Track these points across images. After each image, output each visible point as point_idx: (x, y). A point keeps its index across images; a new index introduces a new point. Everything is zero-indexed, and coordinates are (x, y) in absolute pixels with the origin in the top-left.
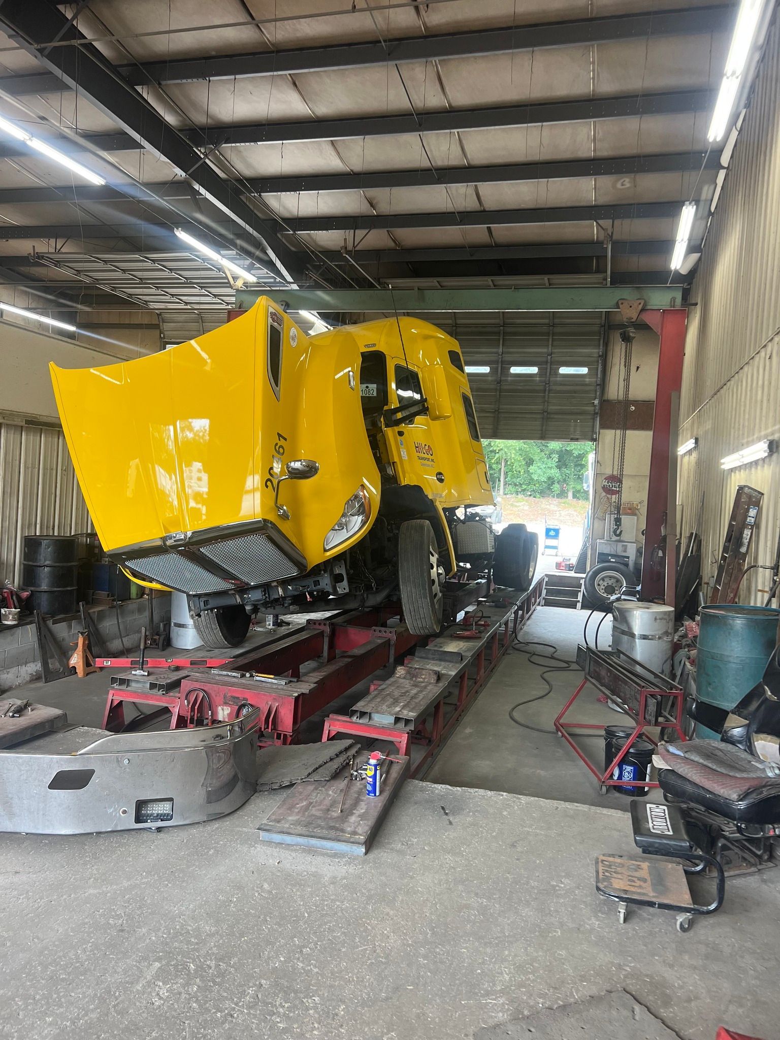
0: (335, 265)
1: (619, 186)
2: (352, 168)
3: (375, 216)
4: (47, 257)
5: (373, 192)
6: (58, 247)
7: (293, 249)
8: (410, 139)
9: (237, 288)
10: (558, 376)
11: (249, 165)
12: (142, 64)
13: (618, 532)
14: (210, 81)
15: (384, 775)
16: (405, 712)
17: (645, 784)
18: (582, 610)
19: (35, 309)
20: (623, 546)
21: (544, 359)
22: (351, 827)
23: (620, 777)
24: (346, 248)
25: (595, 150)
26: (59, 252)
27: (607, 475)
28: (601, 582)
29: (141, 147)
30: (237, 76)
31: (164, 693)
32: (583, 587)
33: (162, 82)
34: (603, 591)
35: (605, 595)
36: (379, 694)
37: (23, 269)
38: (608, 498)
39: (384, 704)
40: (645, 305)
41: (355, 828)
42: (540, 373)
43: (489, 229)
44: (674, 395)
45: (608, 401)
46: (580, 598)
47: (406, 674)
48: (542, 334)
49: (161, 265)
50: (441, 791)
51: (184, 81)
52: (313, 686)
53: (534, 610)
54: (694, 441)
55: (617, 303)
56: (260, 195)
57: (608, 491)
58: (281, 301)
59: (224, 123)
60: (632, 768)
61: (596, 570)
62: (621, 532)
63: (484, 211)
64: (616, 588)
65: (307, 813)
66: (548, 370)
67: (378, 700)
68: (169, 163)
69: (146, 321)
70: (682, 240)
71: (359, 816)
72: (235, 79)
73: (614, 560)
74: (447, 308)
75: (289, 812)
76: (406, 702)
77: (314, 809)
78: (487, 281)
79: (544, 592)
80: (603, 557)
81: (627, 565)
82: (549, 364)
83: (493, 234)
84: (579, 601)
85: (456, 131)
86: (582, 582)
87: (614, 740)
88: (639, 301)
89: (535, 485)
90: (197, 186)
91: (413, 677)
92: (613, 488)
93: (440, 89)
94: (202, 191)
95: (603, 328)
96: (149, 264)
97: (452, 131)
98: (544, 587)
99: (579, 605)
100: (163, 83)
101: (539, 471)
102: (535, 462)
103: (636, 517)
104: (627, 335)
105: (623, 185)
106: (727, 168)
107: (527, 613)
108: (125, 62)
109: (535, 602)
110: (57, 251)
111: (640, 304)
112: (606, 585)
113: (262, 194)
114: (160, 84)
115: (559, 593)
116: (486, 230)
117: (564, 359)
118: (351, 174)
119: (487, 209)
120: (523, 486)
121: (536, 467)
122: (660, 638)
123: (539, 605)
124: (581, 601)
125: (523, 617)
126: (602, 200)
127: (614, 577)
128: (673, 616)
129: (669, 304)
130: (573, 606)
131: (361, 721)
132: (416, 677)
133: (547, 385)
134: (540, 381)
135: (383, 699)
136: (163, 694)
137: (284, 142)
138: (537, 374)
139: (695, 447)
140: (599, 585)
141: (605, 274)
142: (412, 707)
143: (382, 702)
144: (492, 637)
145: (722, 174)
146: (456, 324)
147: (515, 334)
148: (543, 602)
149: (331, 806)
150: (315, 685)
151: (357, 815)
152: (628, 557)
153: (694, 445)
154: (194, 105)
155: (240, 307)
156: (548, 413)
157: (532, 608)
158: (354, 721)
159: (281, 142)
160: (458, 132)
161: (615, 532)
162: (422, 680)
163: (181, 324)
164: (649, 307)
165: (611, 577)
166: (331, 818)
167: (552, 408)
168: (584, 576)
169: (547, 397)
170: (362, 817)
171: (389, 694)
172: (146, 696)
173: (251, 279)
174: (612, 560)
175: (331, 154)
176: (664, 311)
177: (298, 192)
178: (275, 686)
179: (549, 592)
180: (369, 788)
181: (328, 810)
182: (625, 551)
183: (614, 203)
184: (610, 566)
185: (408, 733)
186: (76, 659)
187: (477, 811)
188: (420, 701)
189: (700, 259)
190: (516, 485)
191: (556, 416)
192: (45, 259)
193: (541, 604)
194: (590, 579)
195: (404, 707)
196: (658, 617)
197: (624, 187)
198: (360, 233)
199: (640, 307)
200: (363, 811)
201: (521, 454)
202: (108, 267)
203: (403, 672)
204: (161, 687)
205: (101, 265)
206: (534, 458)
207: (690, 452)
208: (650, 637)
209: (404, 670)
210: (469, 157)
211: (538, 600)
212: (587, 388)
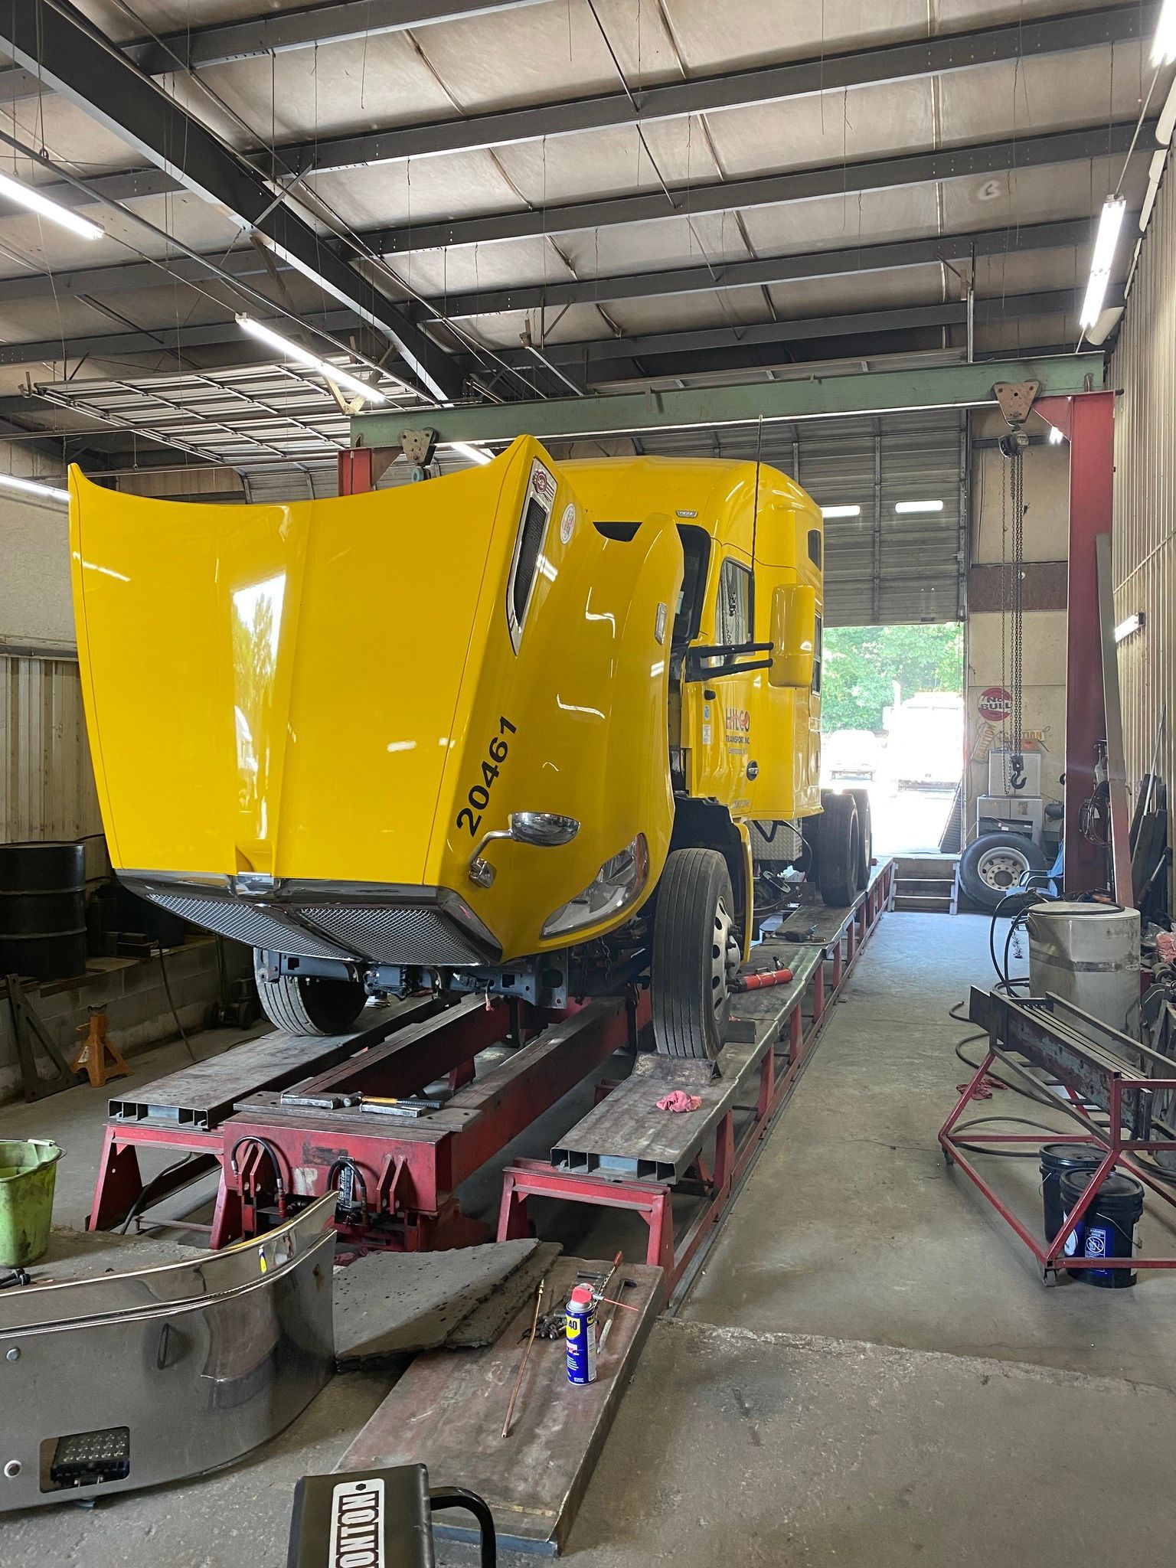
0: (516, 371)
1: (981, 196)
2: (529, 199)
3: (575, 282)
4: (53, 391)
5: (567, 237)
6: (69, 375)
7: (446, 349)
8: (621, 133)
9: (351, 412)
10: (894, 518)
11: (357, 206)
12: (162, 37)
13: (1019, 782)
14: (274, 55)
15: (609, 1323)
16: (658, 1148)
17: (1131, 1262)
18: (961, 916)
19: (43, 478)
20: (1020, 803)
21: (870, 492)
22: (526, 1480)
23: (1081, 1249)
24: (529, 337)
25: (938, 133)
26: (71, 381)
27: (987, 688)
28: (988, 866)
29: (180, 186)
30: (320, 43)
31: (206, 1127)
32: (958, 876)
33: (195, 64)
34: (993, 881)
35: (996, 887)
36: (608, 1111)
37: (23, 416)
38: (990, 727)
39: (616, 1133)
40: (1041, 389)
41: (536, 1484)
42: (864, 516)
43: (765, 288)
44: (1101, 540)
45: (979, 566)
46: (954, 895)
47: (655, 1068)
48: (864, 450)
49: (235, 390)
50: (732, 1345)
51: (232, 59)
52: (473, 1113)
53: (879, 919)
54: (1137, 619)
55: (993, 389)
56: (382, 258)
57: (991, 715)
58: (425, 429)
59: (310, 135)
60: (1103, 1233)
61: (977, 848)
62: (1024, 780)
63: (756, 259)
64: (1014, 876)
65: (429, 1443)
66: (878, 509)
67: (607, 1125)
68: (221, 206)
69: (224, 487)
70: (1101, 271)
71: (548, 1444)
72: (316, 47)
73: (1007, 829)
74: (702, 419)
75: (391, 1439)
76: (659, 1127)
77: (447, 1428)
78: (765, 374)
79: (893, 888)
80: (988, 824)
81: (1029, 836)
82: (877, 500)
83: (773, 298)
84: (953, 901)
85: (697, 113)
86: (957, 867)
87: (1063, 1178)
88: (1030, 384)
89: (861, 716)
90: (272, 245)
91: (667, 1074)
92: (998, 709)
93: (666, 39)
94: (281, 252)
95: (963, 435)
96: (215, 391)
97: (692, 113)
98: (893, 879)
99: (954, 907)
100: (199, 66)
101: (866, 694)
102: (859, 680)
103: (1039, 755)
104: (1012, 443)
105: (988, 194)
106: (1169, 148)
107: (868, 925)
108: (132, 35)
109: (880, 905)
110: (68, 379)
111: (1031, 388)
112: (996, 871)
113: (384, 255)
114: (192, 68)
115: (918, 888)
116: (760, 292)
117: (901, 489)
118: (529, 211)
119: (760, 256)
120: (843, 719)
121: (862, 688)
122: (1118, 967)
123: (886, 909)
124: (956, 900)
125: (860, 933)
126: (953, 225)
127: (1009, 858)
128: (1138, 924)
129: (1081, 385)
130: (944, 909)
131: (574, 1171)
132: (673, 1074)
133: (877, 534)
134: (865, 528)
135: (617, 1123)
136: (204, 1130)
137: (412, 157)
138: (858, 517)
139: (1139, 629)
140: (984, 871)
141: (964, 349)
142: (670, 1136)
143: (614, 1128)
144: (814, 977)
145: (1159, 158)
146: (719, 444)
147: (815, 453)
148: (892, 906)
149: (488, 1416)
150: (478, 1111)
151: (543, 1439)
152: (1030, 823)
153: (1137, 626)
154: (253, 103)
155: (358, 444)
156: (882, 580)
157: (876, 917)
158: (560, 1170)
159: (405, 158)
160: (702, 115)
161: (1013, 781)
162: (683, 1079)
163: (279, 490)
164: (1047, 394)
165: (1003, 858)
166: (484, 1456)
167: (886, 571)
168: (958, 857)
169: (877, 553)
170: (556, 1446)
171: (627, 1111)
172: (172, 1137)
173: (376, 397)
174: (1003, 829)
175: (492, 177)
176: (1074, 397)
177: (443, 248)
178: (398, 1121)
179: (901, 887)
180: (573, 1365)
181: (479, 1430)
182: (1025, 813)
183: (974, 228)
184: (1000, 838)
185: (665, 1193)
186: (87, 1055)
187: (812, 1399)
188: (686, 1122)
189: (1122, 317)
190: (831, 718)
191: (894, 584)
192: (48, 394)
193: (889, 910)
194: (969, 863)
195: (656, 1137)
196: (1112, 930)
197: (990, 197)
198: (552, 312)
199: (1033, 394)
200: (557, 1428)
201: (836, 669)
202: (150, 399)
203: (649, 1065)
204: (200, 1116)
205: (139, 398)
206: (857, 674)
207: (1129, 638)
208: (1101, 966)
209: (651, 1060)
210: (723, 161)
211: (884, 903)
212: (945, 534)
